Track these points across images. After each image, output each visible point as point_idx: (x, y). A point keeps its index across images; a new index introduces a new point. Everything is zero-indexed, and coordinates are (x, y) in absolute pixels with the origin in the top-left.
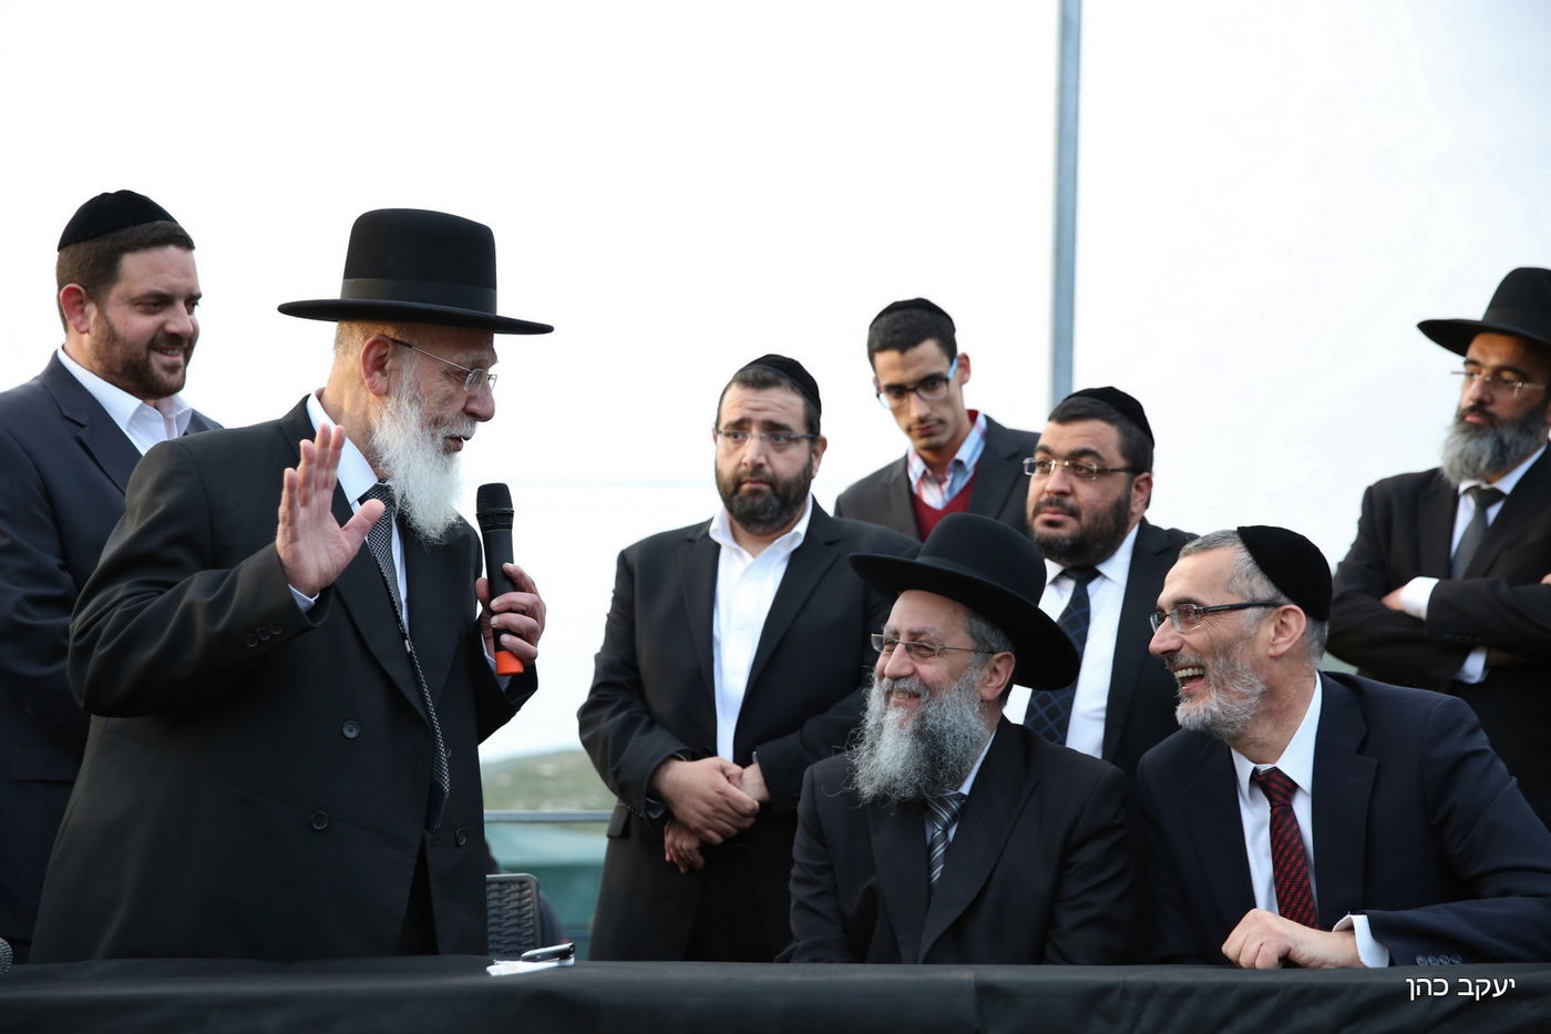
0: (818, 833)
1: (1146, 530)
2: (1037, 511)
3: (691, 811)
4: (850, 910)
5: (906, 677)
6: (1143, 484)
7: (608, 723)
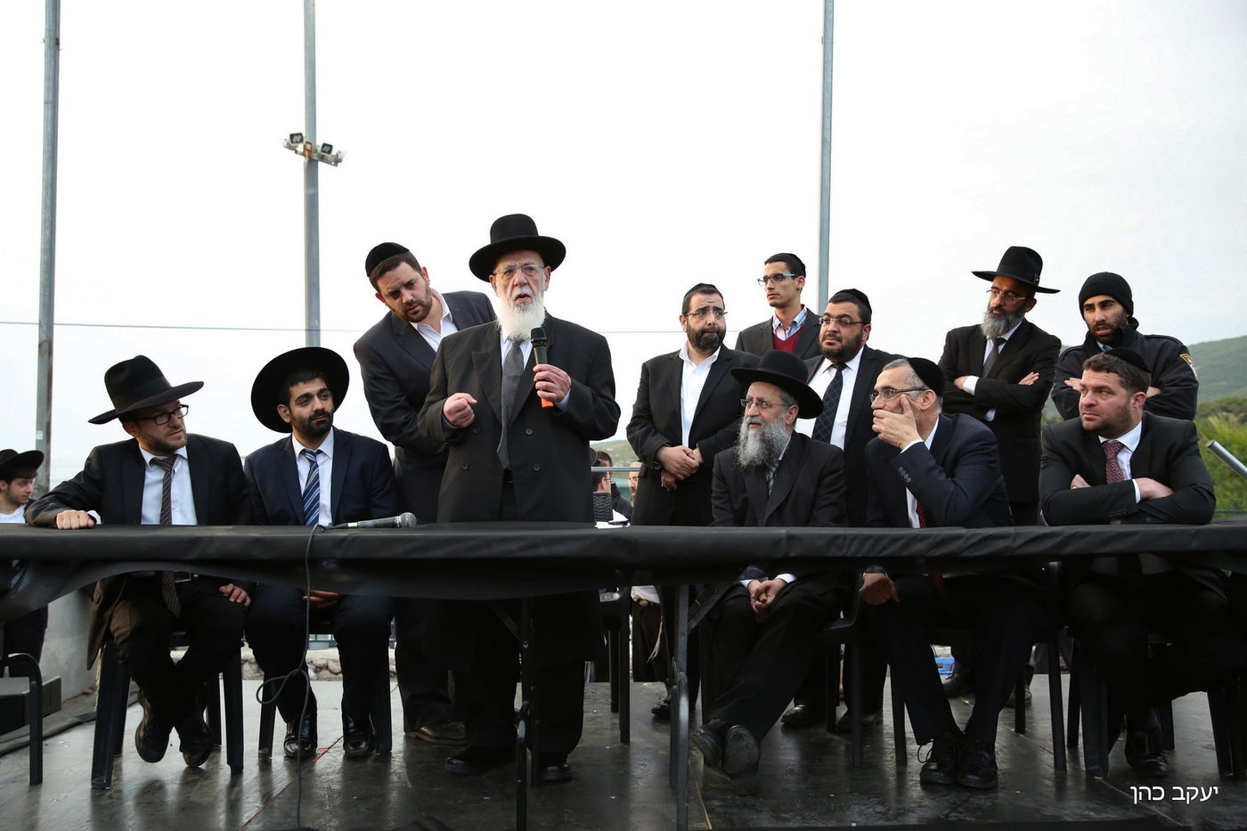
0: (722, 478)
1: (867, 349)
2: (824, 339)
3: (672, 467)
4: (737, 507)
5: (757, 416)
6: (867, 329)
7: (638, 432)
